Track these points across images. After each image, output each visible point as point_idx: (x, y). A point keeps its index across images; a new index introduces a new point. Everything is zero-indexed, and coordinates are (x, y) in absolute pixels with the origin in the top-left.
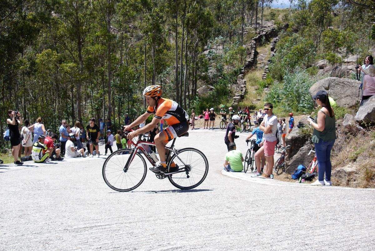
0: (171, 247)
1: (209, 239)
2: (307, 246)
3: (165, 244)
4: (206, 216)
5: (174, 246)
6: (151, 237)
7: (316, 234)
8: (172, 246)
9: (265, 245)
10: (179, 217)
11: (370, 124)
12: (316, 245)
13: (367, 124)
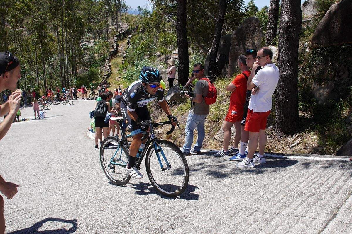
0: (16, 210)
1: (44, 200)
2: (98, 201)
3: (14, 207)
4: (51, 181)
5: (19, 209)
6: (8, 203)
7: (108, 191)
8: (18, 209)
9: (75, 202)
10: (33, 183)
11: (173, 103)
12: (104, 199)
13: (172, 102)
